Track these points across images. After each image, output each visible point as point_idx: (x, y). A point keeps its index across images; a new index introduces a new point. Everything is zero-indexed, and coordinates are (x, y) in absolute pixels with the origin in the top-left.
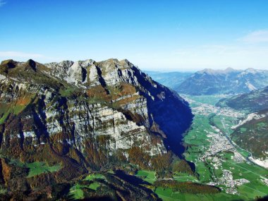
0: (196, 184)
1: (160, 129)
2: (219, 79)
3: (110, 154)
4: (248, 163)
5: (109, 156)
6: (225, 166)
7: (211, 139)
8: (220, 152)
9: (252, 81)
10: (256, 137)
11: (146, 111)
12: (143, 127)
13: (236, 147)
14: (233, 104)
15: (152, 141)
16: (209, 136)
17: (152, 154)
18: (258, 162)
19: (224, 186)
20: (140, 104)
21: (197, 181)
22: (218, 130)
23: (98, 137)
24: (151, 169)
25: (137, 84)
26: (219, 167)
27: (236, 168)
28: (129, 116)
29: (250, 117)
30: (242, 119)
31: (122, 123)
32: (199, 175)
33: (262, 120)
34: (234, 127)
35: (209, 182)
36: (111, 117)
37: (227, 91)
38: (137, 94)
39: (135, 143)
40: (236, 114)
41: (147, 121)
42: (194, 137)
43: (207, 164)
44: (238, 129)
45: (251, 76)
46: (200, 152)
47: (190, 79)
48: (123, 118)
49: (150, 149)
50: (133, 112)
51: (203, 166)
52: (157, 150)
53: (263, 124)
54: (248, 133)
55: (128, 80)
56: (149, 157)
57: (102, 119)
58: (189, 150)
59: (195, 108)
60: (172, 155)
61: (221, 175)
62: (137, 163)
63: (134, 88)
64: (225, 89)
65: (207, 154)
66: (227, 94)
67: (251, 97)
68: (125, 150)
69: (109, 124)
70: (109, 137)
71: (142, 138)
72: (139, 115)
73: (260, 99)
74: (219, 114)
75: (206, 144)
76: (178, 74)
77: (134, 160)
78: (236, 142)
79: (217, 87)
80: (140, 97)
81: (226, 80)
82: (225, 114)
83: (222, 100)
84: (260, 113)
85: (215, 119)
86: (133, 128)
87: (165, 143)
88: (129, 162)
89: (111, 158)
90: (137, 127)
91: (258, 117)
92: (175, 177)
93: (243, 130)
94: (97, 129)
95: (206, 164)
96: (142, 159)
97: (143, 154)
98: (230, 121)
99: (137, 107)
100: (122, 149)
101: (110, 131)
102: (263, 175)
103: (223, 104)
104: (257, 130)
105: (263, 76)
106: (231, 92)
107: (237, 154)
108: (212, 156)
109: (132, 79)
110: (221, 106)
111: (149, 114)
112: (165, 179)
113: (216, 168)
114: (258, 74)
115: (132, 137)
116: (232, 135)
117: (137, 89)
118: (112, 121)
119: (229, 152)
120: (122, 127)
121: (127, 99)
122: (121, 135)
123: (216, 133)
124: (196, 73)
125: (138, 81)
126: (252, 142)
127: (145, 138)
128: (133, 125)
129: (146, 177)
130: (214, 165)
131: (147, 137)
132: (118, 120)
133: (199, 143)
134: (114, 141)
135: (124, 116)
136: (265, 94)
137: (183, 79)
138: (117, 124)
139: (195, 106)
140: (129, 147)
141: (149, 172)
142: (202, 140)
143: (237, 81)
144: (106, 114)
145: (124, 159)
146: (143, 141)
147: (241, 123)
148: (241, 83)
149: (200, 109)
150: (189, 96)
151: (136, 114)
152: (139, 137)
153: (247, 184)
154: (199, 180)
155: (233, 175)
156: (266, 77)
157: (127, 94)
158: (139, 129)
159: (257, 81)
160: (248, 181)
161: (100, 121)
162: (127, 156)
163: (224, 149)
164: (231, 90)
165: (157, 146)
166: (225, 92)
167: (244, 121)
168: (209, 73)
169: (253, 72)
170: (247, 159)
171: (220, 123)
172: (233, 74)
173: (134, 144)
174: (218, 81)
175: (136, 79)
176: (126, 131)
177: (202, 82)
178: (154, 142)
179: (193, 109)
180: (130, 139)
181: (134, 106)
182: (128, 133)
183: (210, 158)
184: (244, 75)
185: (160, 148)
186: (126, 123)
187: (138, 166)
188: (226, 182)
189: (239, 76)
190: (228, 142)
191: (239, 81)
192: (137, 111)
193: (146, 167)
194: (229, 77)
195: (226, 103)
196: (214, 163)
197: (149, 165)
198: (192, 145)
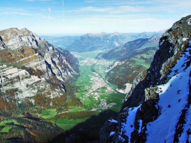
0: (84, 112)
2: (97, 40)
3: (20, 102)
4: (115, 93)
5: (19, 104)
6: (102, 97)
7: (93, 80)
8: (99, 89)
9: (117, 40)
10: (120, 76)
11: (44, 67)
12: (43, 79)
13: (108, 84)
14: (106, 56)
15: (51, 88)
16: (91, 79)
17: (52, 97)
18: (121, 91)
20: (39, 62)
22: (97, 75)
23: (7, 91)
24: (52, 108)
25: (36, 47)
27: (108, 97)
29: (116, 64)
31: (26, 78)
32: (85, 106)
33: (123, 65)
34: (107, 71)
35: (92, 109)
36: (17, 74)
37: (103, 48)
38: (37, 54)
40: (107, 63)
41: (46, 74)
42: (82, 81)
44: (109, 72)
45: (116, 38)
46: (86, 90)
47: (78, 41)
48: (26, 74)
49: (50, 94)
50: (35, 69)
51: (88, 99)
52: (55, 93)
53: (123, 68)
54: (115, 74)
55: (28, 45)
56: (50, 100)
57: (9, 77)
58: (79, 90)
59: (82, 61)
61: (99, 103)
62: (41, 106)
63: (34, 51)
64: (101, 47)
65: (91, 91)
66: (103, 50)
67: (116, 51)
68: (31, 98)
69: (15, 80)
70: (16, 90)
72: (40, 71)
73: (121, 52)
74: (98, 64)
75: (90, 85)
76: (69, 38)
77: (39, 103)
78: (108, 81)
79: (96, 45)
80: (39, 56)
81: (101, 40)
82: (102, 64)
84: (121, 60)
85: (95, 68)
86: (36, 81)
88: (35, 106)
89: (20, 106)
90: (39, 79)
91: (120, 64)
92: (69, 110)
93: (112, 72)
94: (5, 85)
95: (90, 98)
96: (45, 102)
97: (46, 98)
98: (104, 67)
99: (38, 65)
100: (29, 97)
101: (17, 85)
103: (100, 56)
104: (120, 72)
105: (123, 37)
107: (109, 88)
108: (94, 92)
109: (32, 44)
110: (98, 58)
111: (47, 68)
112: (63, 112)
113: (97, 99)
114: (120, 36)
115: (36, 87)
116: (106, 76)
117: (36, 51)
118: (18, 77)
119: (104, 88)
120: (26, 81)
121: (29, 59)
122: (27, 86)
123: (96, 76)
124: (81, 37)
126: (117, 80)
127: (46, 87)
128: (35, 78)
129: (49, 114)
130: (95, 98)
132: (23, 75)
133: (85, 85)
134: (21, 92)
135: (27, 73)
136: (124, 48)
137: (73, 41)
138: (22, 79)
139: (81, 59)
140: (34, 95)
141: (51, 110)
142: (86, 83)
143: (108, 41)
144: (12, 73)
145: (31, 104)
146: (45, 89)
147: (111, 68)
148: (111, 42)
149: (85, 61)
150: (77, 53)
151: (38, 70)
152: (42, 86)
153: (115, 106)
154: (85, 109)
155: (107, 101)
156: (125, 37)
157: (28, 55)
158: (40, 81)
159: (120, 40)
160: (115, 104)
161: (7, 78)
162: (33, 101)
163: (101, 86)
164: (105, 47)
165: (55, 91)
167: (113, 67)
168: (90, 35)
170: (115, 90)
171: (99, 69)
172: (106, 37)
173: (38, 92)
175: (35, 43)
176: (30, 83)
177: (86, 43)
178: (53, 89)
179: (80, 62)
180: (34, 89)
181: (35, 64)
182: (32, 84)
183: (92, 93)
184: (112, 37)
185: (58, 92)
186: (30, 77)
187: (42, 107)
188: (102, 107)
189: (109, 38)
190: (104, 81)
191: (110, 41)
192: (38, 67)
193: (49, 107)
194: (103, 39)
195: (102, 56)
196: (95, 96)
197: (51, 105)
198: (80, 87)
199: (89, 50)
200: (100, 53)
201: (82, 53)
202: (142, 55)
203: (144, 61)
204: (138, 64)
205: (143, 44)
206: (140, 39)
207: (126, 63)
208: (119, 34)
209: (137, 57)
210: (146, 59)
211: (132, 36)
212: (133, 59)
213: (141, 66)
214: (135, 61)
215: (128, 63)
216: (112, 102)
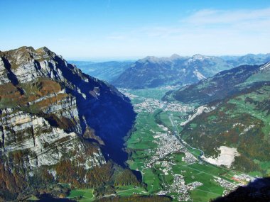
0: (143, 196)
1: (96, 134)
2: (164, 68)
3: (31, 174)
4: (201, 163)
5: (30, 177)
6: (176, 170)
7: (158, 140)
8: (169, 155)
9: (200, 69)
10: (207, 133)
11: (76, 113)
12: (73, 134)
13: (186, 146)
14: (181, 97)
15: (86, 150)
16: (156, 137)
17: (87, 167)
18: (211, 160)
19: (176, 194)
20: (67, 105)
21: (145, 192)
22: (166, 129)
23: (11, 154)
24: (88, 186)
25: (62, 79)
26: (169, 172)
27: (188, 170)
28: (53, 121)
29: (200, 111)
30: (192, 113)
31: (45, 131)
32: (146, 185)
33: (213, 113)
34: (183, 123)
35: (158, 191)
36: (28, 125)
37: (174, 82)
38: (63, 92)
39: (65, 155)
40: (184, 108)
41: (79, 125)
42: (138, 139)
43: (156, 171)
44: (188, 125)
45: (200, 64)
46: (147, 157)
47: (131, 69)
48: (45, 125)
49: (84, 162)
50: (59, 116)
51: (151, 173)
52: (94, 160)
53: (214, 117)
54: (198, 129)
55: (49, 75)
56: (84, 171)
57: (16, 129)
58: (134, 156)
59: (139, 105)
60: (113, 165)
61: (171, 181)
62: (68, 181)
63: (58, 85)
64: (171, 79)
65: (155, 158)
66: (174, 85)
67: (200, 87)
68: (50, 167)
69: (26, 134)
70: (27, 152)
71: (73, 148)
72: (68, 119)
73: (210, 89)
74: (166, 110)
75: (154, 147)
76: (115, 64)
77: (64, 178)
78: (186, 141)
79: (163, 77)
80: (67, 95)
81: (172, 69)
82: (174, 109)
83: (168, 93)
84: (210, 105)
85: (162, 116)
86: (61, 137)
87: (103, 151)
88: (58, 181)
89: (32, 179)
90: (66, 135)
91: (208, 110)
92: (118, 191)
93: (194, 125)
94: (9, 144)
95: (154, 171)
96: (75, 176)
97: (76, 169)
98: (179, 117)
99: (64, 109)
100: (46, 166)
101: (28, 144)
102: (216, 175)
103: (170, 97)
104: (208, 125)
105: (211, 63)
106: (178, 83)
107: (188, 155)
108: (160, 160)
109: (55, 73)
110: (167, 100)
111: (80, 116)
112: (106, 196)
113: (166, 174)
114: (206, 61)
115: (59, 148)
116: (182, 133)
117: (63, 86)
118: (30, 130)
119: (180, 154)
120: (44, 137)
121: (50, 99)
122: (45, 147)
123: (164, 132)
124: (137, 62)
125: (63, 74)
126: (202, 139)
127: (77, 148)
128: (60, 133)
129: (81, 197)
130: (164, 171)
131: (80, 146)
132: (39, 127)
133: (144, 146)
134: (35, 156)
135: (47, 123)
136: (214, 83)
137: (122, 70)
138: (38, 134)
139: (137, 102)
140: (57, 162)
141: (85, 190)
142: (147, 143)
143: (184, 70)
144: (21, 122)
145: (50, 178)
146: (75, 152)
147: (191, 118)
148: (189, 71)
149: (144, 105)
150: (129, 90)
151: (64, 118)
152: (70, 148)
153: (201, 187)
154: (147, 190)
155: (185, 179)
156: (215, 64)
157: (49, 93)
158: (68, 137)
159: (205, 69)
160: (201, 184)
161: (13, 131)
162: (54, 173)
163: (173, 150)
164: (178, 80)
165: (93, 156)
166: (171, 83)
167: (194, 116)
168: (151, 60)
169: (201, 59)
170: (199, 158)
171: (168, 120)
172: (180, 62)
173: (63, 157)
174: (163, 70)
175: (60, 73)
176: (50, 141)
177: (144, 73)
178: (89, 152)
179: (135, 105)
180: (57, 151)
181: (60, 107)
182: (54, 143)
183: (158, 163)
184: (192, 63)
185: (97, 158)
186: (51, 131)
187: (70, 184)
188: (177, 188)
189: (186, 64)
190: (178, 142)
191: (187, 70)
192: (64, 114)
193: (81, 185)
194: (175, 66)
195: (174, 96)
196: (163, 168)
197: (85, 181)
198: (137, 150)
199: (150, 86)
200: (171, 92)
201: (139, 90)
202: (249, 95)
203: (253, 106)
204: (242, 111)
205: (249, 76)
206: (243, 67)
207: (218, 109)
208: (203, 57)
209: (239, 99)
210: (256, 103)
211: (228, 62)
212: (233, 102)
213: (248, 116)
214: (235, 105)
215: (222, 108)
216: (194, 180)
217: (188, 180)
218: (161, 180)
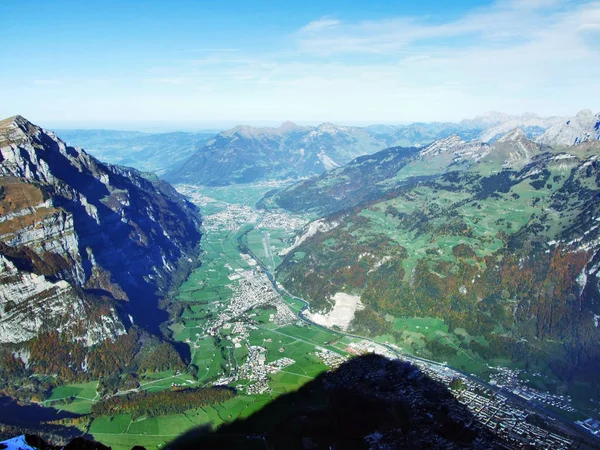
0: (189, 389)
1: (114, 279)
2: (266, 146)
4: (300, 324)
6: (255, 338)
7: (235, 283)
8: (250, 310)
9: (330, 150)
10: (318, 269)
11: (72, 243)
12: (63, 284)
13: (282, 293)
14: (288, 202)
15: (88, 312)
16: (232, 278)
17: (90, 343)
18: (318, 318)
19: (246, 382)
20: (55, 229)
21: (192, 382)
22: (253, 262)
24: (89, 377)
25: (50, 179)
26: (243, 343)
27: (275, 338)
29: (312, 230)
30: (300, 233)
31: (6, 281)
32: (197, 368)
33: (336, 233)
34: (285, 251)
35: (216, 378)
37: (283, 173)
38: (48, 204)
39: (46, 322)
40: (289, 222)
41: (78, 266)
42: (201, 283)
43: (219, 341)
44: (291, 254)
45: (329, 140)
46: (210, 316)
47: (206, 148)
48: (7, 269)
49: (84, 333)
50: (38, 250)
51: (211, 346)
52: (102, 330)
53: (333, 241)
54: (306, 261)
55: (21, 172)
56: (82, 350)
58: (186, 315)
59: (213, 217)
60: (139, 335)
61: (243, 359)
62: (51, 371)
63: (39, 192)
64: (278, 168)
65: (225, 317)
66: (283, 178)
67: (321, 184)
68: (18, 346)
71: (63, 310)
72: (56, 256)
73: (336, 189)
74: (260, 226)
75: (224, 295)
76: (181, 138)
77: (44, 365)
78: (286, 285)
79: (263, 164)
80: (54, 211)
81: (281, 149)
82: (273, 225)
83: (268, 195)
84: (329, 220)
85: (251, 238)
86: (39, 290)
87: (119, 312)
88: (31, 372)
90: (49, 285)
91: (326, 228)
92: (143, 384)
93: (300, 255)
95: (217, 341)
96: (66, 359)
97: (68, 347)
98: (280, 238)
99: (49, 237)
100: (10, 345)
102: (321, 344)
103: (270, 202)
104: (321, 256)
105: (348, 139)
106: (290, 174)
107: (283, 309)
108: (233, 321)
109: (33, 168)
110: (265, 208)
111: (82, 249)
112: (121, 392)
113: (237, 346)
114: (340, 135)
115: (37, 310)
116: (279, 269)
117: (48, 191)
119: (268, 307)
120: (6, 291)
121: (21, 218)
122: (7, 310)
123: (248, 268)
124: (218, 136)
125: (53, 170)
126: (308, 282)
127: (71, 309)
128: (37, 283)
129: (73, 399)
130: (234, 340)
131: (76, 305)
133: (210, 295)
135: (10, 264)
136: (346, 177)
137: (193, 149)
139: (213, 210)
140: (31, 335)
141: (84, 385)
142: (216, 290)
143: (302, 150)
145: (17, 368)
146: (67, 316)
147: (299, 241)
148: (310, 153)
149: (223, 217)
150: (202, 187)
151: (48, 254)
152: (57, 308)
153: (290, 368)
154: (195, 378)
155: (267, 354)
156: (355, 141)
157: (18, 207)
158: (53, 290)
159: (338, 149)
160: (292, 362)
162: (25, 357)
163: (258, 301)
164: (290, 170)
165: (100, 322)
166: (278, 174)
167: (304, 238)
168: (246, 134)
169: (332, 132)
170: (301, 316)
171: (260, 246)
172: (295, 136)
173: (43, 326)
174: (265, 151)
175: (44, 167)
176: (18, 298)
177: (230, 156)
178: (93, 316)
179: (207, 218)
180: (32, 316)
181: (41, 234)
182: (26, 302)
183: (228, 326)
184: (316, 139)
185: (108, 325)
186: (19, 279)
187: (55, 376)
188: (250, 372)
189: (305, 140)
190: (269, 286)
191: (307, 150)
192: (48, 246)
193: (76, 374)
194: (287, 143)
195: (277, 201)
196: (233, 336)
197: (85, 368)
198: (194, 303)
199: (240, 181)
200: (274, 191)
201: (219, 189)
202: (392, 202)
203: (396, 221)
204: (377, 231)
205: (402, 166)
206: (393, 150)
207: (341, 226)
208: (335, 128)
209: (377, 209)
210: (401, 216)
211: (378, 137)
212: (365, 213)
213: (385, 240)
214: (369, 220)
215: (349, 225)
216: (282, 355)
217: (271, 355)
218: (225, 358)
